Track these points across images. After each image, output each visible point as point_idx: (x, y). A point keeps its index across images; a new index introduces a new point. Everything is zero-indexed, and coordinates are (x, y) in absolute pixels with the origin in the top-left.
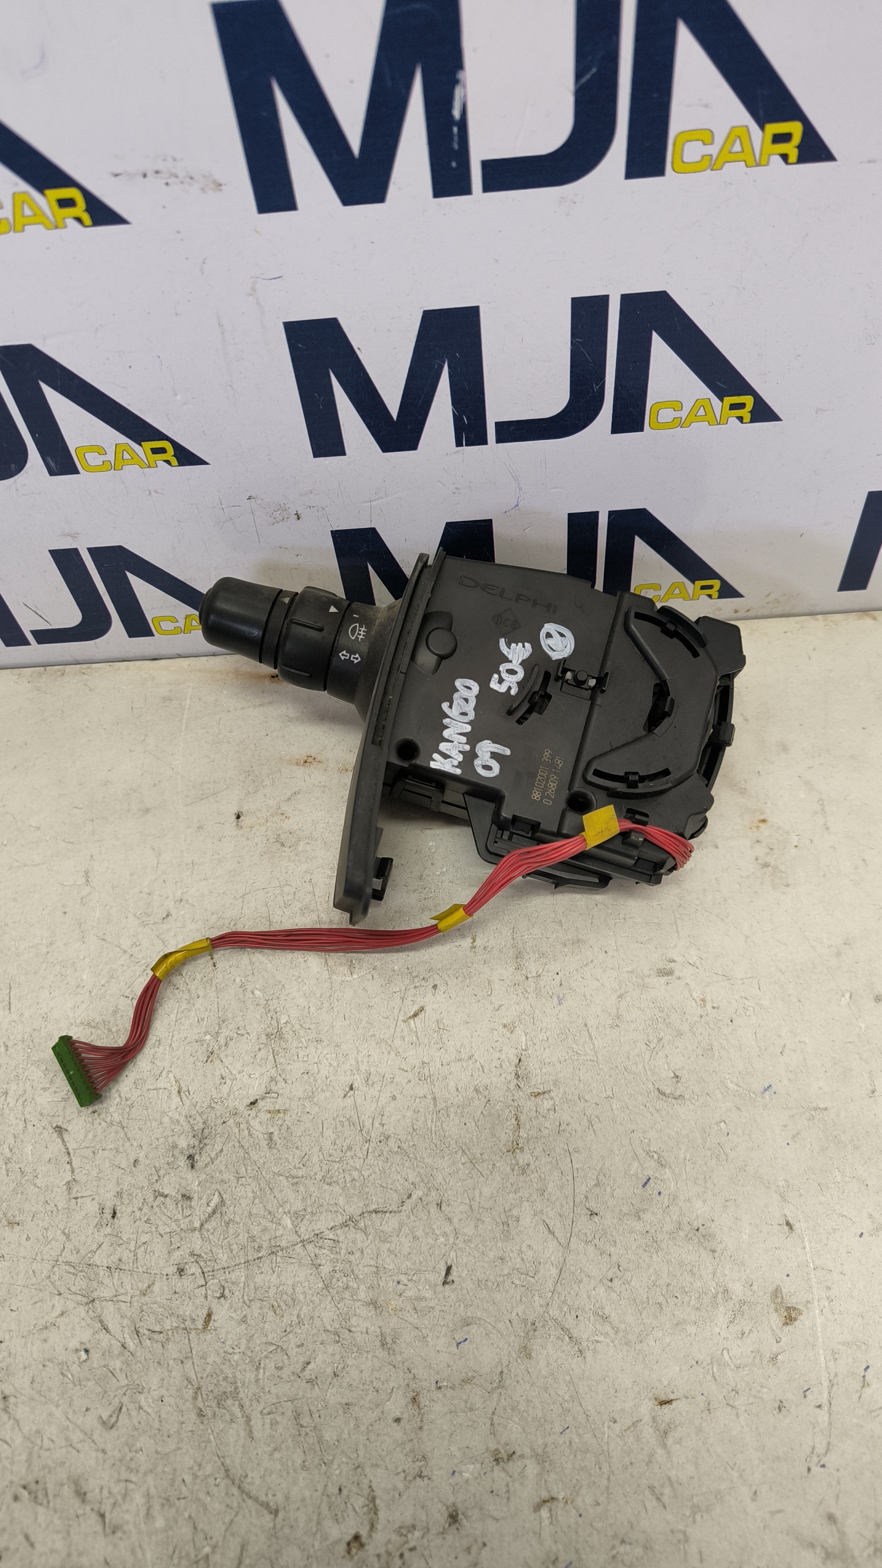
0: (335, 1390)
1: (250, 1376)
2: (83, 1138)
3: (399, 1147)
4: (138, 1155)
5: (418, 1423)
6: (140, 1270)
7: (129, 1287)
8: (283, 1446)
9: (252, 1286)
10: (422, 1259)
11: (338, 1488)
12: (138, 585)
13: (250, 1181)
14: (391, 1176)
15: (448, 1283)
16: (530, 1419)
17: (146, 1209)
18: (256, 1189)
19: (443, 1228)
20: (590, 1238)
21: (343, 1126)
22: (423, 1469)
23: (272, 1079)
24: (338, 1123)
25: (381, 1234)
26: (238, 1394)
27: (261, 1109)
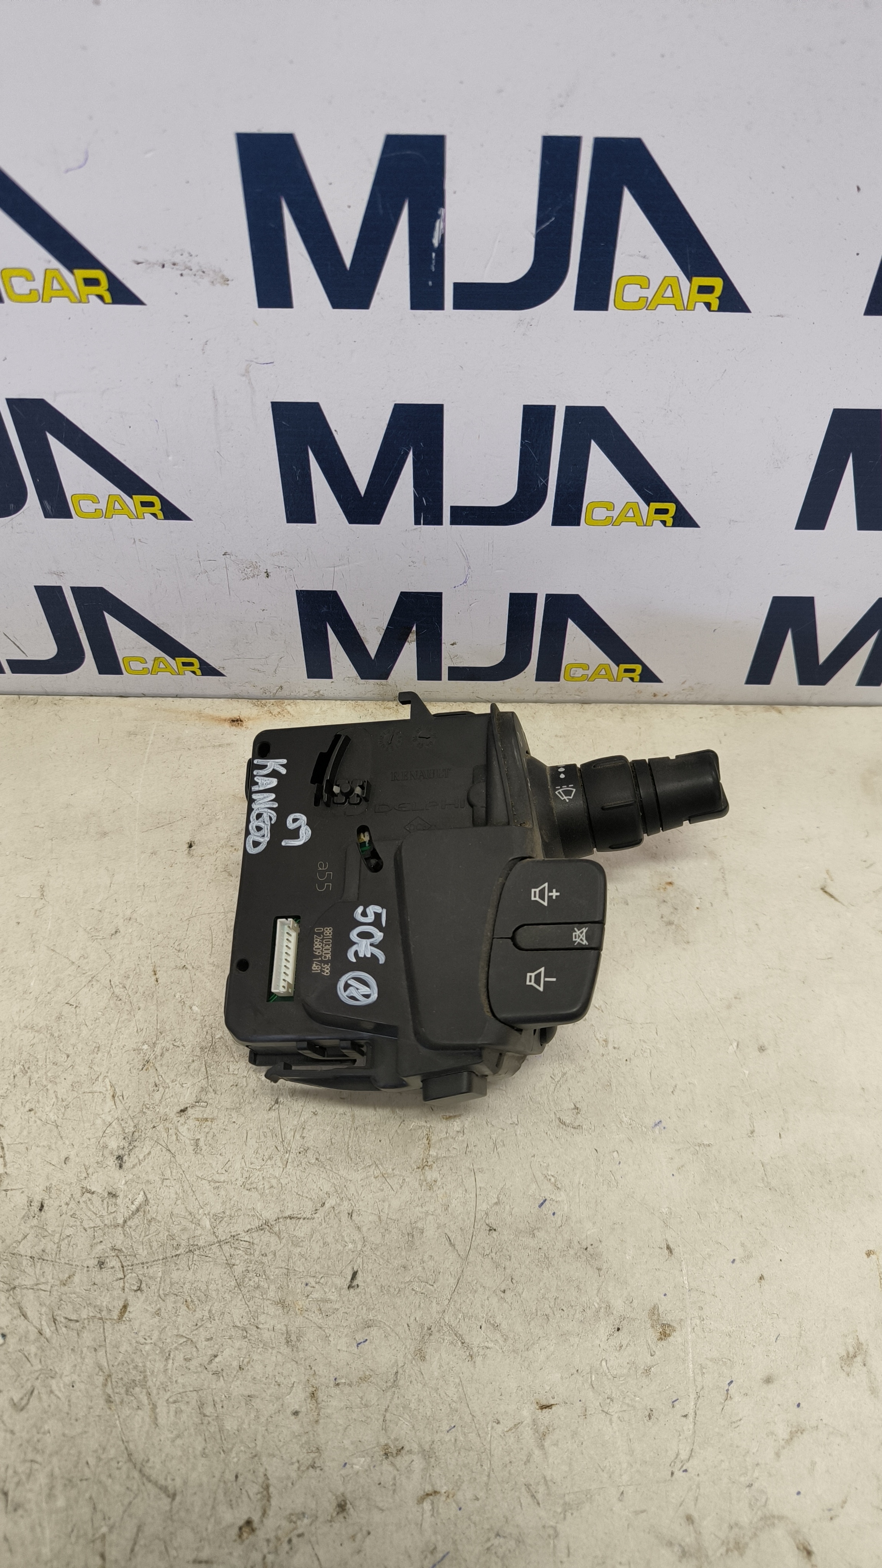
0: (239, 1382)
1: (159, 1365)
2: (17, 1134)
3: (317, 1159)
4: (69, 1153)
5: (315, 1417)
6: (63, 1261)
7: (50, 1277)
8: (186, 1433)
9: (168, 1281)
10: (330, 1264)
11: (234, 1476)
12: (115, 626)
13: (173, 1183)
14: (307, 1185)
15: (353, 1287)
16: (420, 1417)
17: (72, 1204)
18: (180, 1191)
19: (351, 1235)
20: (488, 1252)
21: (265, 1137)
22: (316, 1460)
23: (203, 1089)
24: (261, 1134)
25: (294, 1239)
26: (146, 1382)
27: (190, 1117)
